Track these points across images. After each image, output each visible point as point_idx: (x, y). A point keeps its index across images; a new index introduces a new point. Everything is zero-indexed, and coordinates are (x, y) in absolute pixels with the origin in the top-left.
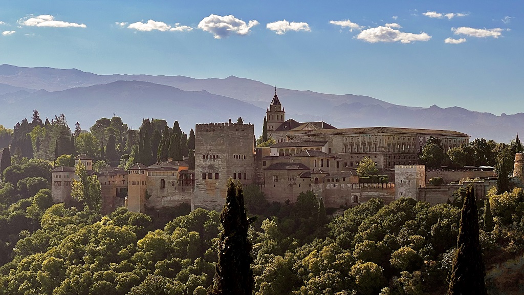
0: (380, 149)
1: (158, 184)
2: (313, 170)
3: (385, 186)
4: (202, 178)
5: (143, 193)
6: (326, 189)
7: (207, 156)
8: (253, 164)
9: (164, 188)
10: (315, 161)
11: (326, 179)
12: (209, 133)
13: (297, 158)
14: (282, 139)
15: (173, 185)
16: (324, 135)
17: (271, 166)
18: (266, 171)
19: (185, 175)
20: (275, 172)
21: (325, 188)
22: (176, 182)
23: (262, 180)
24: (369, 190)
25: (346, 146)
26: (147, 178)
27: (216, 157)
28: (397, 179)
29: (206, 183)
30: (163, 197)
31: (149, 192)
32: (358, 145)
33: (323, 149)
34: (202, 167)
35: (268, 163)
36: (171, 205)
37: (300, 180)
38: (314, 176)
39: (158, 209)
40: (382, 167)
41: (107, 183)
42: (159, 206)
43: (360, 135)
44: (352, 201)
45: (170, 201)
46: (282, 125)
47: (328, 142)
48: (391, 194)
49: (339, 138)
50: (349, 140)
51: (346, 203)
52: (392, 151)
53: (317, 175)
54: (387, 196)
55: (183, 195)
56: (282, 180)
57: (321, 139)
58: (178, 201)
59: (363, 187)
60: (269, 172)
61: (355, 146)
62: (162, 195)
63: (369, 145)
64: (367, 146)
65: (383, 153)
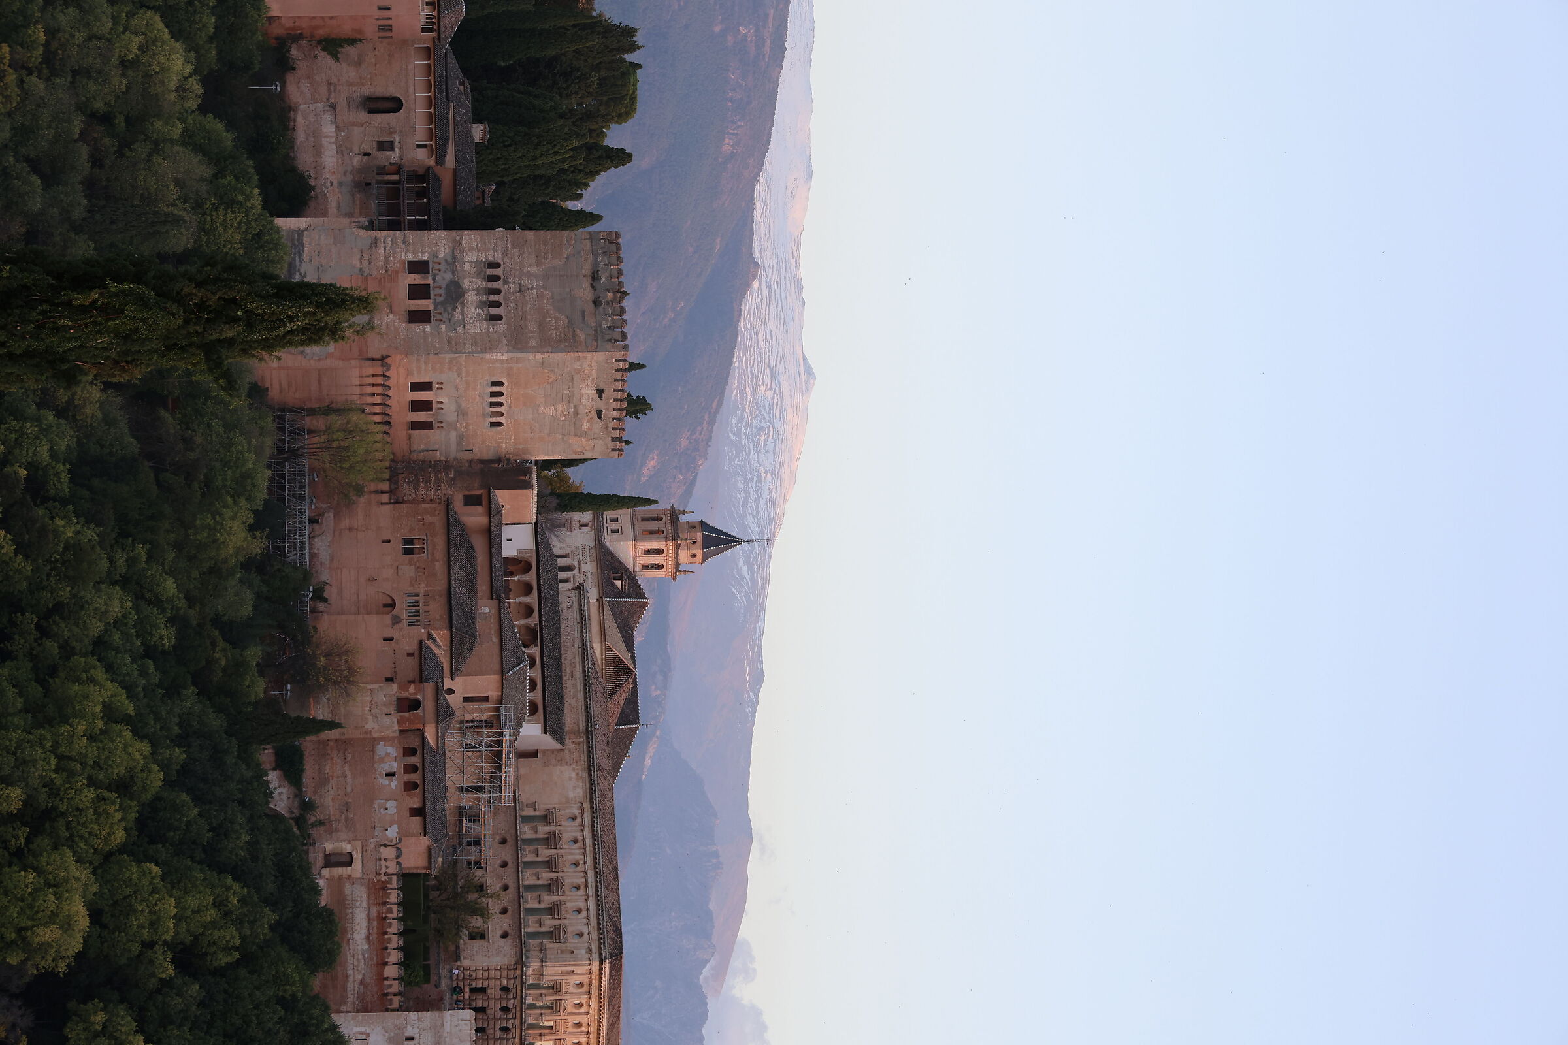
0: (535, 953)
1: (384, 87)
2: (451, 692)
3: (391, 971)
4: (411, 257)
5: (347, 29)
6: (374, 741)
7: (496, 279)
8: (468, 456)
9: (371, 111)
10: (486, 699)
11: (415, 742)
12: (586, 283)
13: (494, 627)
14: (569, 569)
15: (384, 146)
16: (588, 733)
17: (464, 530)
18: (442, 508)
19: (420, 193)
20: (440, 542)
21: (383, 739)
22: (395, 156)
23: (406, 490)
24: (374, 910)
25: (547, 818)
26: (405, 42)
27: (494, 311)
28: (419, 1019)
29: (390, 276)
30: (333, 107)
31: (352, 51)
32: (549, 864)
33: (532, 732)
34: (454, 258)
35: (474, 518)
36: (301, 137)
37: (408, 639)
38: (426, 694)
39: (283, 86)
40: (465, 963)
42: (297, 90)
43: (591, 873)
44: (329, 847)
45: (317, 135)
46: (626, 570)
47: (559, 746)
48: (361, 997)
49: (577, 790)
50: (569, 830)
51: (321, 823)
52: (529, 1001)
53: (428, 705)
54: (350, 985)
55: (341, 184)
56: (409, 571)
57: (573, 716)
58: (319, 167)
59: (383, 888)
60: (437, 520)
61: (545, 853)
62: (341, 102)
63: (551, 911)
64: (548, 899)
65: (520, 962)
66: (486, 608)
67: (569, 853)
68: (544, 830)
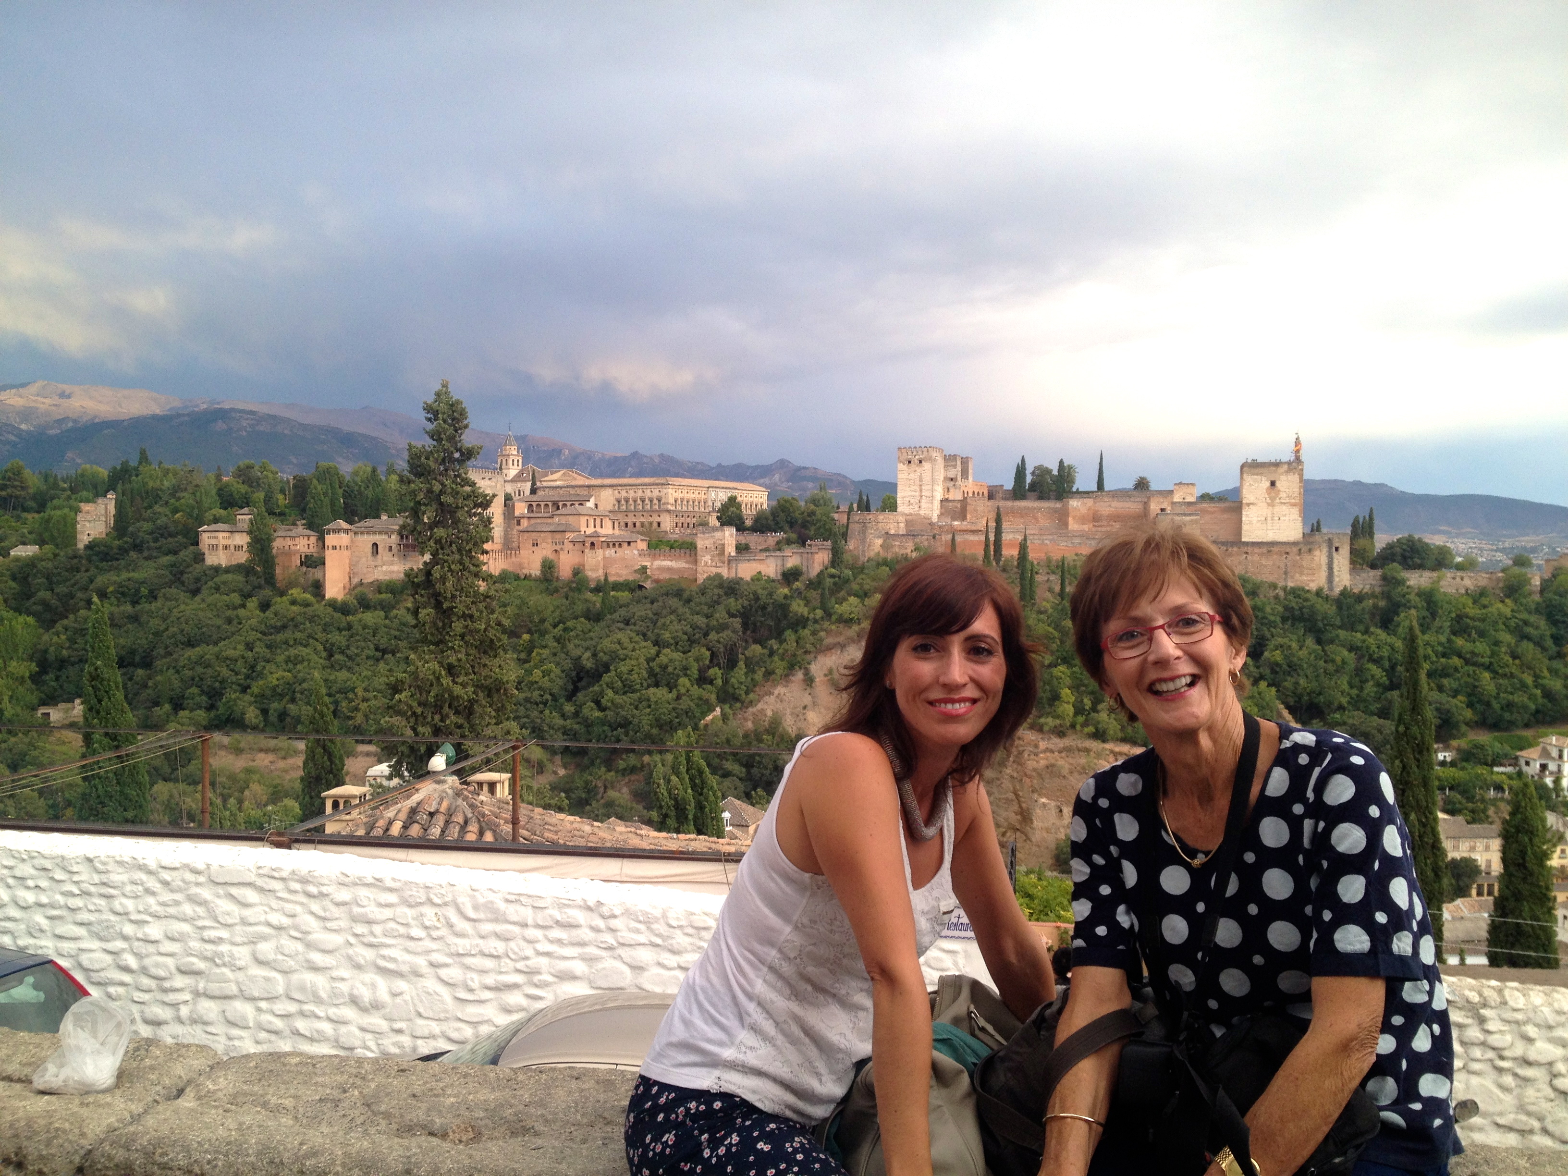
0: (666, 506)
1: (369, 548)
2: (585, 532)
3: (685, 555)
5: (347, 561)
6: (604, 557)
8: (502, 524)
9: (377, 554)
10: (587, 520)
11: (605, 544)
13: (563, 517)
15: (390, 549)
16: (589, 487)
17: (528, 526)
18: (521, 533)
20: (533, 534)
21: (603, 555)
22: (394, 546)
23: (515, 545)
24: (661, 558)
25: (619, 502)
26: (352, 541)
28: (700, 544)
30: (376, 567)
31: (355, 560)
32: (635, 501)
35: (524, 523)
36: (387, 578)
37: (568, 546)
38: (588, 540)
39: (368, 585)
40: (669, 529)
41: (287, 548)
42: (370, 579)
45: (385, 573)
46: (518, 472)
47: (594, 497)
49: (609, 491)
50: (624, 494)
53: (592, 539)
54: (687, 567)
55: (404, 565)
56: (544, 545)
57: (584, 492)
58: (397, 572)
59: (653, 555)
60: (526, 535)
61: (631, 502)
62: (374, 564)
63: (651, 501)
64: (647, 501)
65: (669, 511)
66: (556, 519)
67: (631, 494)
68: (623, 502)
